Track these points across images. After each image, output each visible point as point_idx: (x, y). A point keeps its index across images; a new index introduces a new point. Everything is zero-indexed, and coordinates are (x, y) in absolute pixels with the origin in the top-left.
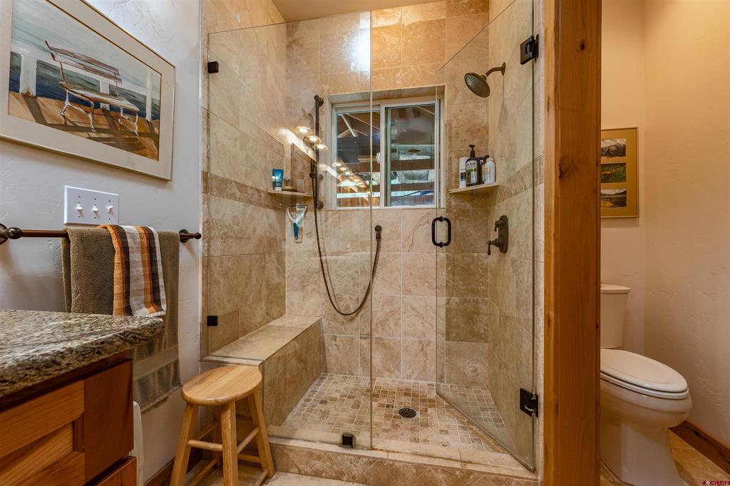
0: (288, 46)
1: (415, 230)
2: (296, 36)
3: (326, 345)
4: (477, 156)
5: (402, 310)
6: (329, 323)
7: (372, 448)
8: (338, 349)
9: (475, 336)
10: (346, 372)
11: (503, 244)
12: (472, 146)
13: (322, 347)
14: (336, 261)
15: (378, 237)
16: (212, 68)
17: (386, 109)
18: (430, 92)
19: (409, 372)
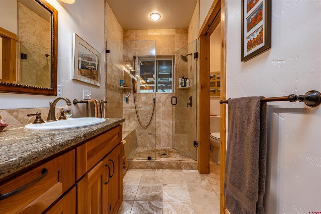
0: (124, 38)
1: (166, 100)
2: (127, 35)
3: (137, 138)
4: (184, 78)
5: (162, 125)
6: (138, 130)
7: (156, 160)
8: (141, 139)
9: (183, 132)
10: (144, 146)
11: (191, 104)
12: (183, 75)
13: (136, 139)
14: (141, 110)
15: (154, 102)
16: (108, 52)
17: (157, 60)
18: (171, 57)
19: (164, 144)
